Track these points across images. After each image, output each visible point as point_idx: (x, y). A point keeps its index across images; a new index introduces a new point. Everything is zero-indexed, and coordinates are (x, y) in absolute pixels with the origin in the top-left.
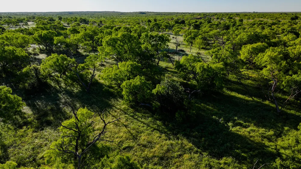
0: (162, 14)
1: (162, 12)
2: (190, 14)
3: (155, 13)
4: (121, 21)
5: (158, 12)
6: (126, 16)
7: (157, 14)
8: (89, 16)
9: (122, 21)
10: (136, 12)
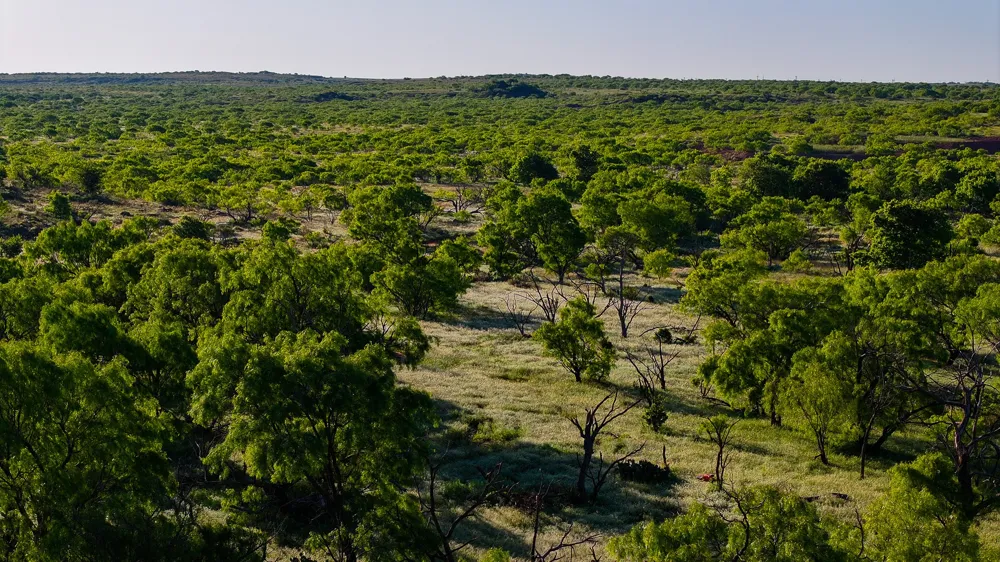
0: (684, 99)
1: (687, 84)
2: (933, 105)
3: (626, 84)
4: (286, 168)
5: (656, 83)
6: (359, 113)
7: (642, 99)
8: (38, 117)
9: (298, 170)
10: (458, 82)
